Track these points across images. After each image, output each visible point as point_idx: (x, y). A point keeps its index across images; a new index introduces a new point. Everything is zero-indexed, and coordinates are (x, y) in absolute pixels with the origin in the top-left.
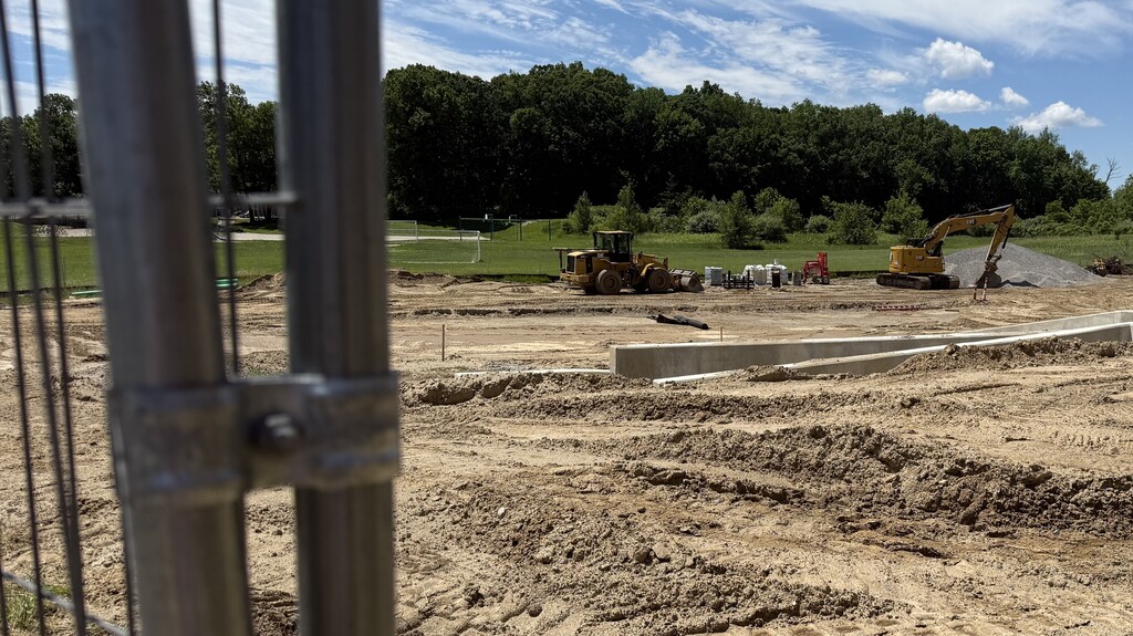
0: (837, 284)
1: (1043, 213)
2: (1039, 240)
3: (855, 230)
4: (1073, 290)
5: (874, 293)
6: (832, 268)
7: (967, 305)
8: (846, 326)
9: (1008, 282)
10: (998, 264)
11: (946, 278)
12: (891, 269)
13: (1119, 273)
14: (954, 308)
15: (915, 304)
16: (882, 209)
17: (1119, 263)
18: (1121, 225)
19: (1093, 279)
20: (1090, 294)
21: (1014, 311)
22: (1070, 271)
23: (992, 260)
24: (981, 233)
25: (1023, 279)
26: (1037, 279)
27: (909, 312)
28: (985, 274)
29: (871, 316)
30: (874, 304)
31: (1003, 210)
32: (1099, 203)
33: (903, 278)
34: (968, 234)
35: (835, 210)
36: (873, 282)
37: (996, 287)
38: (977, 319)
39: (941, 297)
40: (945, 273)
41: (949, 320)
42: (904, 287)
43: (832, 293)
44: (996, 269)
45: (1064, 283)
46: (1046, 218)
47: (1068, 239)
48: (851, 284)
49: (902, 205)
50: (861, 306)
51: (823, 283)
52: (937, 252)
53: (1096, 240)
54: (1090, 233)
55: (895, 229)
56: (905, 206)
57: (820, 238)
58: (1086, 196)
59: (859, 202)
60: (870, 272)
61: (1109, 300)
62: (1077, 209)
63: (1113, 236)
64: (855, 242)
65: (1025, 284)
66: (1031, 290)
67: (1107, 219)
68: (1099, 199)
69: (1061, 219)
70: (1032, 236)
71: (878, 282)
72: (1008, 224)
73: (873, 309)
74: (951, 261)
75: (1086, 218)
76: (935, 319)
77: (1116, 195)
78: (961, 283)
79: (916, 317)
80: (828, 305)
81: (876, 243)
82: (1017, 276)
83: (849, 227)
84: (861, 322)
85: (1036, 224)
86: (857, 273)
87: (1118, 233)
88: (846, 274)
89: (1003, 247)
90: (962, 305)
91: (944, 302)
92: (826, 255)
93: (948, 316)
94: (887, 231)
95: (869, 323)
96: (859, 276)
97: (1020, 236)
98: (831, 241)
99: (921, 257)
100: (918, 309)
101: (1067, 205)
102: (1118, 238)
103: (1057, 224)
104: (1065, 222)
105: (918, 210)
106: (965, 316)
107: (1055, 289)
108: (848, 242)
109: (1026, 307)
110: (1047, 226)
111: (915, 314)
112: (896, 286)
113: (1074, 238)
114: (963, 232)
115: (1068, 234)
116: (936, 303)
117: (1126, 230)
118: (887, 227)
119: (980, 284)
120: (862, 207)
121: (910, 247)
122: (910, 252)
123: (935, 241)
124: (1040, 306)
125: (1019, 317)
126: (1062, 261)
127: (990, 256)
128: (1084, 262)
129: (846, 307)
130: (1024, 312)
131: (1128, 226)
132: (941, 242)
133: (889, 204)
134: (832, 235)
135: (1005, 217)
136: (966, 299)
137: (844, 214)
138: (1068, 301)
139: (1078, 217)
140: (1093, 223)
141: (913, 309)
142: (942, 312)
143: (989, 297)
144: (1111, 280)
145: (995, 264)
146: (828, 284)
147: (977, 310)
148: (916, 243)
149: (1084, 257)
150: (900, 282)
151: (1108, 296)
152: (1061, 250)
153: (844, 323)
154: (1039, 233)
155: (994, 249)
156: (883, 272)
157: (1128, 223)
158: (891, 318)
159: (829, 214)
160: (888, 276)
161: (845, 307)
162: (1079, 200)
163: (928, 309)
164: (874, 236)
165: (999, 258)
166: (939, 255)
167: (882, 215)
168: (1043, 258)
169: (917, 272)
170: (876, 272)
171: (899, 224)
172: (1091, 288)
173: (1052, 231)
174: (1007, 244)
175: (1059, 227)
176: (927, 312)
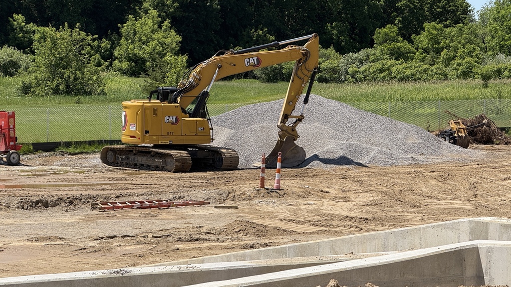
0: (35, 163)
1: (371, 44)
2: (366, 88)
3: (67, 72)
4: (418, 169)
5: (96, 178)
6: (24, 135)
7: (250, 198)
8: (44, 239)
9: (316, 157)
10: (300, 128)
11: (216, 152)
12: (125, 139)
13: (488, 140)
14: (229, 203)
15: (166, 197)
16: (115, 36)
17: (489, 125)
18: (490, 66)
19: (450, 152)
20: (446, 176)
21: (327, 206)
22: (413, 140)
23: (290, 122)
24: (276, 76)
25: (339, 153)
26: (360, 153)
27: (155, 212)
28: (280, 145)
29: (89, 219)
30: (94, 198)
31: (301, 43)
32: (454, 30)
33: (145, 152)
34: (255, 77)
35: (36, 37)
36: (95, 159)
37: (298, 166)
38: (265, 222)
39: (209, 183)
40: (214, 144)
41: (220, 225)
42: (148, 168)
43: (24, 181)
44: (295, 136)
45: (404, 159)
46: (378, 52)
47: (409, 86)
48: (57, 163)
49: (147, 29)
50: (72, 202)
51: (10, 163)
52: (200, 111)
53: (454, 88)
54: (446, 76)
55: (137, 67)
56: (153, 32)
57: (8, 85)
58: (436, 17)
59: (72, 26)
60: (90, 143)
61: (474, 187)
62: (423, 39)
63: (478, 81)
64: (68, 91)
65: (343, 161)
66: (352, 171)
67: (470, 54)
68: (456, 22)
69: (398, 55)
70: (358, 81)
71: (105, 160)
72: (311, 64)
73: (94, 206)
74: (223, 124)
75: (438, 51)
76: (196, 222)
77: (481, 16)
78: (242, 162)
79: (165, 220)
80: (15, 201)
81: (103, 93)
82: (331, 147)
83: (58, 66)
84: (72, 231)
85: (361, 62)
86: (68, 144)
87: (486, 78)
88: (50, 147)
89: (306, 101)
90: (243, 197)
91: (212, 192)
92: (13, 116)
93: (218, 217)
94: (124, 73)
95: (85, 232)
96: (71, 150)
97: (337, 81)
98: (26, 89)
99: (172, 119)
100: (168, 206)
101: (409, 31)
102: (486, 86)
103: (393, 62)
104: (406, 59)
105: (174, 38)
106: (247, 217)
107: (390, 170)
108: (56, 91)
109: (346, 199)
110: (378, 65)
111: (165, 214)
112: (135, 166)
113: (418, 85)
114: (247, 75)
115: (412, 78)
116: (199, 195)
117: (499, 72)
118: (125, 65)
119: (270, 162)
120: (78, 34)
121: (155, 102)
122: (155, 111)
123: (196, 92)
124: (367, 198)
125: (332, 217)
126: (400, 124)
127: (286, 117)
128: (435, 125)
129: (46, 205)
130: (342, 209)
131: (502, 66)
132: (206, 94)
133: (125, 28)
134: (27, 79)
135: (306, 55)
136: (249, 187)
137: (48, 43)
138: (411, 190)
139: (426, 51)
140: (448, 61)
141: (161, 206)
142: (209, 210)
143: (285, 184)
144: (478, 152)
145: (293, 129)
146: (18, 164)
147: (267, 206)
148: (164, 96)
149: (435, 116)
150: (141, 160)
151: (473, 180)
152: (401, 104)
153: (42, 233)
154: (367, 78)
155: (291, 103)
156: (111, 142)
157: (504, 61)
158: (123, 222)
159: (25, 46)
160: (121, 151)
161: (44, 204)
162: (426, 25)
163: (186, 204)
164: (100, 82)
165: (300, 119)
166: (204, 115)
167: (113, 47)
168: (370, 117)
169: (167, 142)
170: (100, 142)
171: (144, 61)
172: (446, 167)
173: (385, 75)
174: (312, 96)
175: (398, 66)
176: (184, 211)
